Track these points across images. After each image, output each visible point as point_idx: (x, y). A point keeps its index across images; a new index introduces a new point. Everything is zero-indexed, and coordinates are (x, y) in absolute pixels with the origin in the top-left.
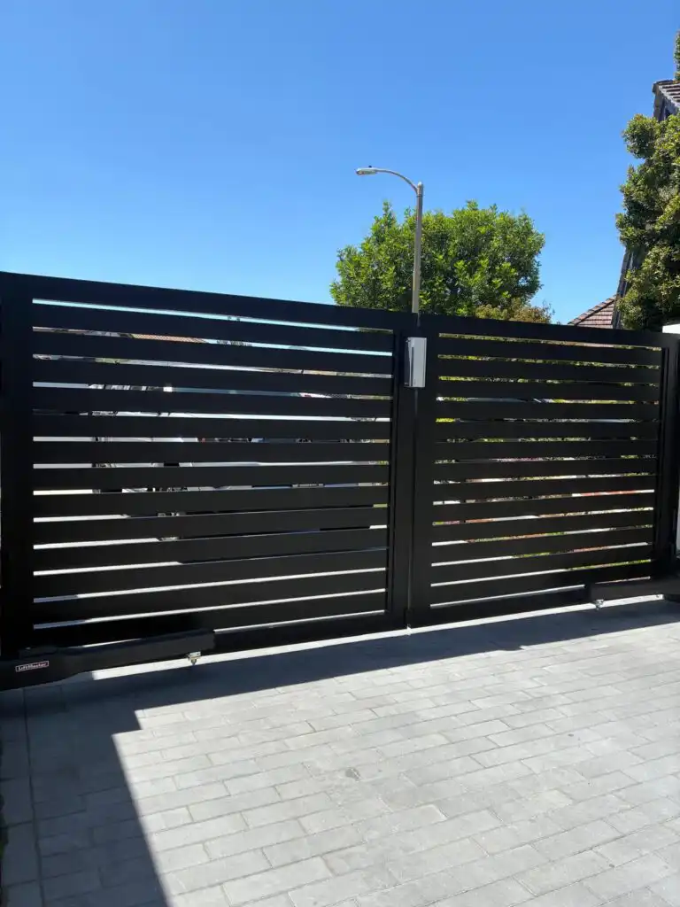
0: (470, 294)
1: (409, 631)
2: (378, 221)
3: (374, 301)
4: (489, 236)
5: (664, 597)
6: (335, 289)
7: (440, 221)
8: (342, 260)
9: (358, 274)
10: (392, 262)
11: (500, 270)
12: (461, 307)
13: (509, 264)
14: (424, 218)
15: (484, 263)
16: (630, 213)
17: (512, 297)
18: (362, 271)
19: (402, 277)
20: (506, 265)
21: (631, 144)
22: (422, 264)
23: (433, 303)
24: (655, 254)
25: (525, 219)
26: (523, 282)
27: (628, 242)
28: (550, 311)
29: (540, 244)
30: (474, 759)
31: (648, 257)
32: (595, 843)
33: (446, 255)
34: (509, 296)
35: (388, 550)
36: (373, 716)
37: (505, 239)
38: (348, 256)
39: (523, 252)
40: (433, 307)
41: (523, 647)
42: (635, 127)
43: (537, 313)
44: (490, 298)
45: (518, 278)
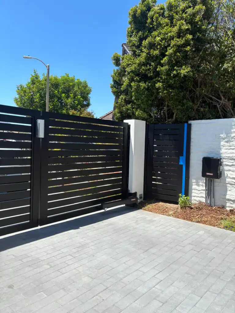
0: (67, 105)
1: (39, 227)
2: (32, 76)
3: (32, 106)
4: (73, 86)
5: (126, 205)
6: (16, 100)
7: (56, 79)
8: (18, 89)
9: (25, 95)
10: (38, 92)
11: (77, 98)
12: (64, 110)
13: (80, 96)
14: (50, 77)
15: (72, 95)
16: (114, 84)
17: (81, 107)
18: (26, 94)
19: (42, 97)
20: (79, 97)
21: (114, 62)
22: (49, 93)
23: (54, 108)
24: (122, 97)
25: (85, 82)
26: (85, 103)
27: (114, 93)
28: (94, 113)
29: (90, 90)
30: (59, 272)
31: (120, 98)
32: (98, 293)
33: (58, 91)
34: (80, 107)
35: (31, 198)
36: (22, 262)
37: (79, 88)
38: (21, 88)
39: (84, 93)
40: (54, 109)
41: (80, 228)
42: (115, 56)
43: (89, 114)
44: (74, 107)
45: (83, 101)
